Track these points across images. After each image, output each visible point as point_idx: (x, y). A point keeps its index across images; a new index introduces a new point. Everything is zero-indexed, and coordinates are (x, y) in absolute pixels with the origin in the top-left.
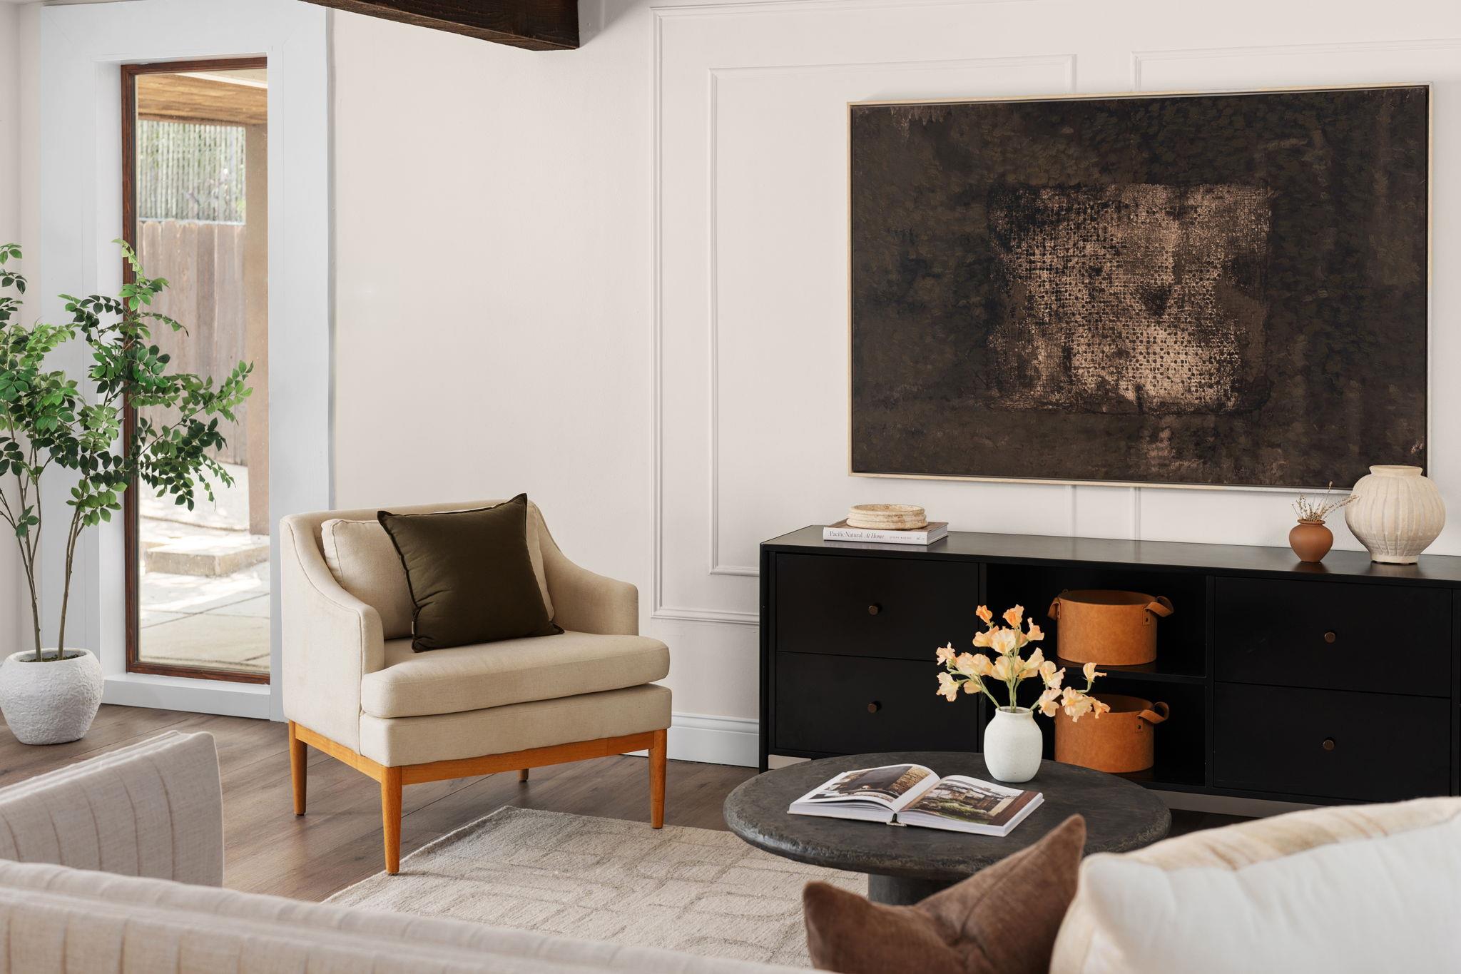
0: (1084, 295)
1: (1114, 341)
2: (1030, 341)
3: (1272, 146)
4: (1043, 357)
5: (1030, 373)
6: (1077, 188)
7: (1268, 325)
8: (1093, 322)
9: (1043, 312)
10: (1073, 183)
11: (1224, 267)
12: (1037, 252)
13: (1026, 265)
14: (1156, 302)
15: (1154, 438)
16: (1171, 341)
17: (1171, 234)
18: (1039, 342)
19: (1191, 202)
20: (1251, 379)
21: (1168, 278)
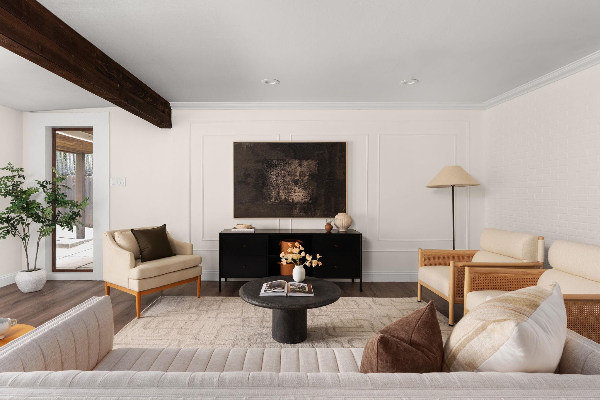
0: (282, 181)
1: (288, 190)
2: (271, 190)
3: (318, 152)
4: (274, 193)
5: (271, 197)
6: (281, 160)
7: (317, 187)
8: (284, 186)
9: (274, 184)
10: (280, 159)
11: (309, 176)
12: (272, 172)
13: (270, 175)
14: (296, 182)
15: (296, 209)
16: (299, 190)
17: (299, 169)
18: (273, 190)
19: (303, 163)
20: (314, 197)
21: (298, 178)
